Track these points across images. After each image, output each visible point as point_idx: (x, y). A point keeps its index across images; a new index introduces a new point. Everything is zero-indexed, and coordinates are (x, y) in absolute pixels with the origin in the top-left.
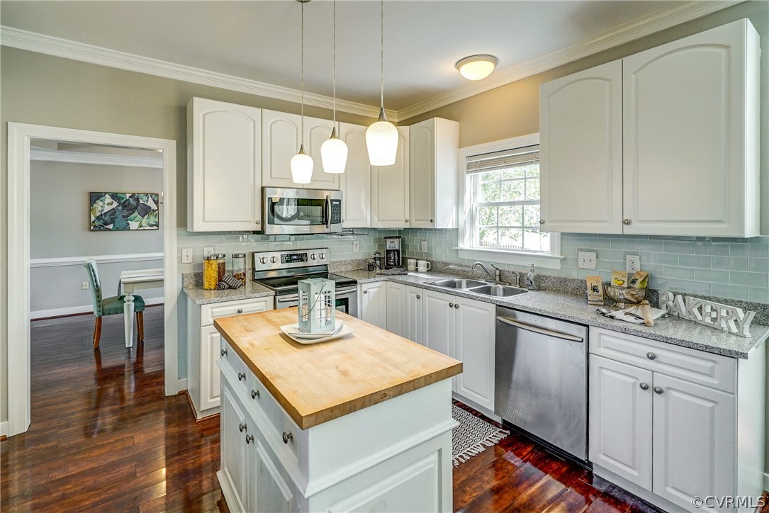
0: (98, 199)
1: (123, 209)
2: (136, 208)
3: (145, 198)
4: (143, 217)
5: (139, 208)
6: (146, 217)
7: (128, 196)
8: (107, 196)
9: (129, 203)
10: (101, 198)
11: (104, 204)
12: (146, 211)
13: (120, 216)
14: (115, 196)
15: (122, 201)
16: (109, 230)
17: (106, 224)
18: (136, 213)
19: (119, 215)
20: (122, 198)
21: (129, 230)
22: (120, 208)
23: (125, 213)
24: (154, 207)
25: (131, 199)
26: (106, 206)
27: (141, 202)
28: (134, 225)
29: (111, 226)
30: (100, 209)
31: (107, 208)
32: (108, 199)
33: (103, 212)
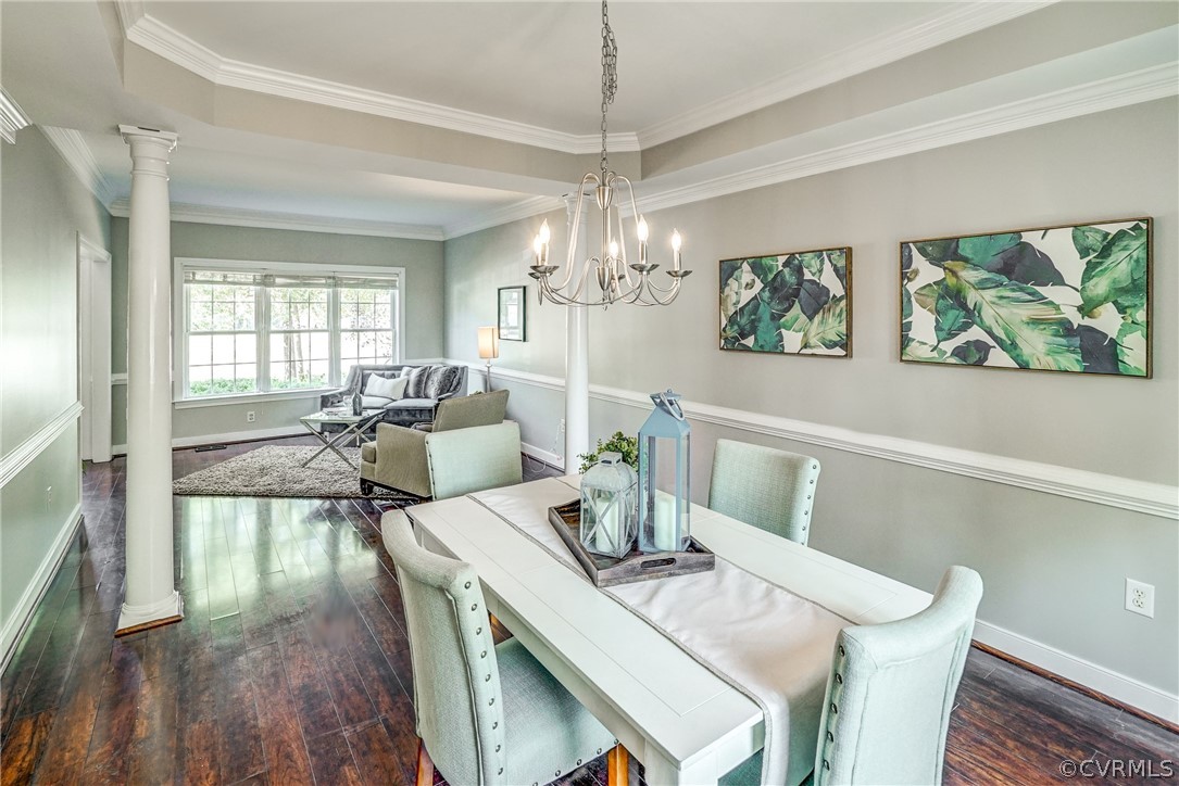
0: (730, 276)
1: (771, 298)
2: (796, 294)
3: (815, 264)
4: (811, 318)
5: (802, 292)
6: (817, 318)
7: (782, 259)
8: (746, 266)
9: (783, 280)
10: (736, 273)
11: (740, 284)
12: (818, 302)
13: (766, 317)
14: (758, 266)
15: (770, 277)
16: (747, 349)
17: (743, 335)
18: (796, 309)
19: (765, 313)
20: (770, 269)
21: (782, 353)
22: (766, 294)
23: (776, 308)
24: (836, 289)
25: (787, 271)
26: (743, 291)
27: (808, 276)
28: (792, 340)
29: (750, 341)
30: (734, 298)
31: (746, 296)
32: (746, 274)
33: (740, 306)
